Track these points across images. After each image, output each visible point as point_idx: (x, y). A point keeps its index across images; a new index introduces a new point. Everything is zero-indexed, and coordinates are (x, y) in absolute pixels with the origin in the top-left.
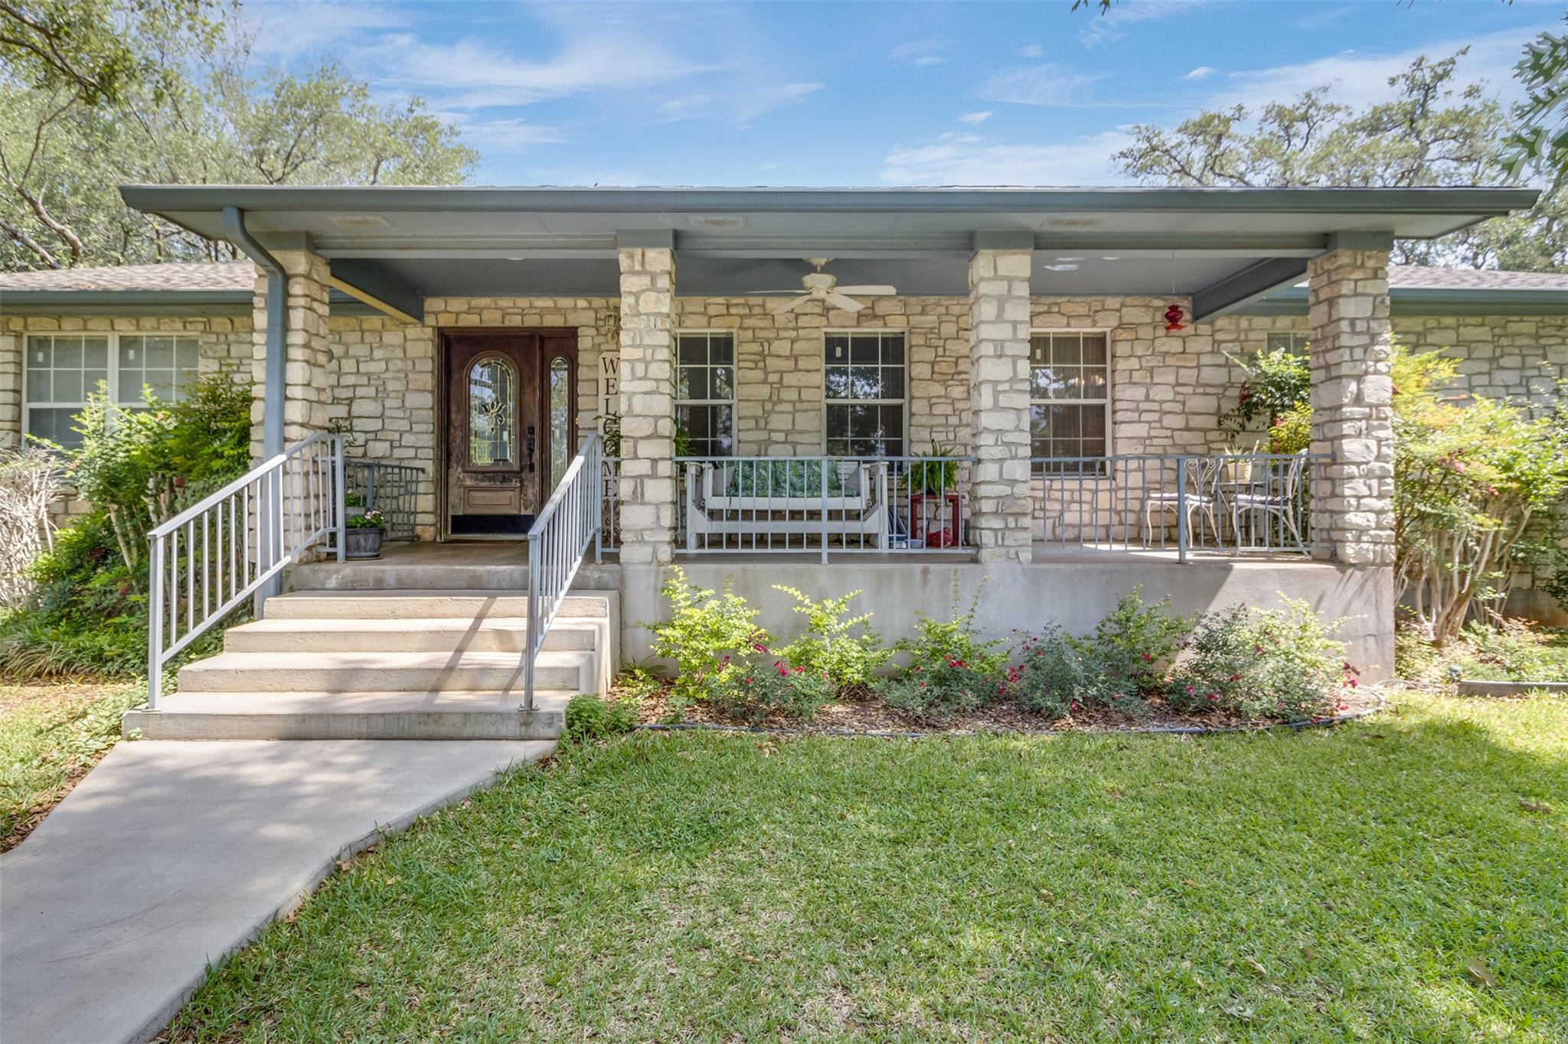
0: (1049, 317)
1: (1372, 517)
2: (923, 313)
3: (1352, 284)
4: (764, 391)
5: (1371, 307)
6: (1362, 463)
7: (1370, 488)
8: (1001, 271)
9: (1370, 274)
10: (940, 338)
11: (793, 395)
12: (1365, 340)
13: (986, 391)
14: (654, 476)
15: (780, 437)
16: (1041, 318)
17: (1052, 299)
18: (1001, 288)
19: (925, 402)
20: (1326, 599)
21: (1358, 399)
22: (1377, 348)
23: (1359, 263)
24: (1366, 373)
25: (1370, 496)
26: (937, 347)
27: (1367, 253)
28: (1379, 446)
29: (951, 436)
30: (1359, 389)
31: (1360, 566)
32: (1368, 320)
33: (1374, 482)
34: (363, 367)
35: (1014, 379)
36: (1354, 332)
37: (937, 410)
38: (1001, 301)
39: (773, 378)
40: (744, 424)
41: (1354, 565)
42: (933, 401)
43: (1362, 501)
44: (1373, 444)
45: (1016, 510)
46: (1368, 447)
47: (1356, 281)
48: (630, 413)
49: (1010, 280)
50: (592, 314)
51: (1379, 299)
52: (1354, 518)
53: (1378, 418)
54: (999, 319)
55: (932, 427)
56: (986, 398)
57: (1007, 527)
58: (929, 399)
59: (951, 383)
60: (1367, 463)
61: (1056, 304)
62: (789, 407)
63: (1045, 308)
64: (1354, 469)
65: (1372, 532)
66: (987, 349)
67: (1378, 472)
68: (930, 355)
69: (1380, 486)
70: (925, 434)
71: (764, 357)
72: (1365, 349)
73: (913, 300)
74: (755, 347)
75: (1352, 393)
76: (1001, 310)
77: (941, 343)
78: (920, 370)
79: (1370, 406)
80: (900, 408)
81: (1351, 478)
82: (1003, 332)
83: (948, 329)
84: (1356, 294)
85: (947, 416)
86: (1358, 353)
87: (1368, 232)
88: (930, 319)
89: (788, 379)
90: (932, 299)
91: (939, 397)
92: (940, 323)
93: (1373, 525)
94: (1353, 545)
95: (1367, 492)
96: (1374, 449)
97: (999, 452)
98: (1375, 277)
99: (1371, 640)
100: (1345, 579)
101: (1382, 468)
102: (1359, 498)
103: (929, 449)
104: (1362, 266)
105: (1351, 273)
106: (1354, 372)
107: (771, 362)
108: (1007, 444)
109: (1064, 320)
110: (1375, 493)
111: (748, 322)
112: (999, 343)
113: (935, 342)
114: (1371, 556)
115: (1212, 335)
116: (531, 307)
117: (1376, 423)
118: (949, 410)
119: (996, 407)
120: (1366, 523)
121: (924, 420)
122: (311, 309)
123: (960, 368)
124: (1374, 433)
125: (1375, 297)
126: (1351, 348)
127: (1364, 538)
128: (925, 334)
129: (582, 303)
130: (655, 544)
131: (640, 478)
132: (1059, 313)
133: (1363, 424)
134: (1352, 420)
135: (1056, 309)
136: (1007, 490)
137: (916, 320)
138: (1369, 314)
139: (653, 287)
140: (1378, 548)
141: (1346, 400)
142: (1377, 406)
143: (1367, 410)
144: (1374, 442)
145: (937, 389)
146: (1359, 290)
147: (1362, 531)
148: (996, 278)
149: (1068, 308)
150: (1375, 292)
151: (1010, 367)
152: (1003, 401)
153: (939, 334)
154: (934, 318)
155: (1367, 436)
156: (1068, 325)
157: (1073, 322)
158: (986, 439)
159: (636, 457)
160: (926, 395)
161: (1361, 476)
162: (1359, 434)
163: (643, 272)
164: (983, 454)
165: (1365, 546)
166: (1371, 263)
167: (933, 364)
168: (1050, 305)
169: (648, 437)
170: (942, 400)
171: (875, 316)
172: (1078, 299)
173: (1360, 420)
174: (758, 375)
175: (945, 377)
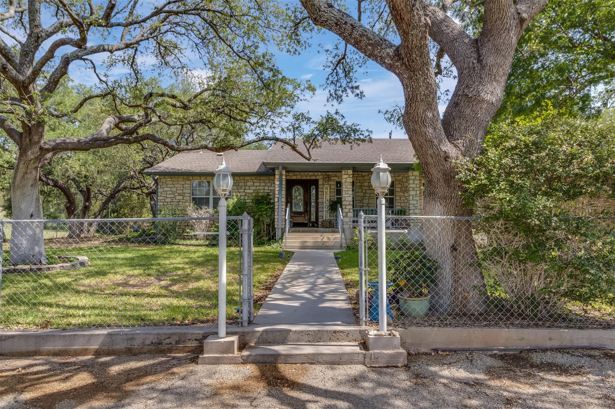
2: (398, 176)
4: (362, 194)
8: (414, 174)
11: (368, 195)
13: (411, 197)
14: (349, 212)
15: (366, 205)
18: (413, 178)
19: (399, 197)
29: (405, 205)
34: (270, 188)
35: (416, 194)
37: (402, 199)
38: (414, 180)
39: (364, 191)
40: (357, 202)
48: (345, 200)
49: (415, 176)
50: (322, 176)
54: (413, 183)
56: (411, 198)
62: (367, 198)
66: (411, 189)
68: (400, 186)
70: (399, 204)
71: (361, 186)
73: (396, 173)
74: (360, 184)
76: (414, 181)
77: (403, 183)
78: (398, 189)
80: (393, 198)
82: (414, 186)
83: (404, 180)
88: (400, 178)
89: (367, 191)
90: (401, 173)
92: (403, 178)
97: (413, 208)
103: (400, 207)
107: (364, 188)
108: (415, 206)
111: (358, 178)
112: (413, 188)
113: (401, 183)
116: (308, 174)
118: (405, 199)
119: (413, 200)
121: (398, 201)
128: (399, 181)
129: (320, 174)
130: (350, 225)
131: (347, 212)
137: (397, 178)
139: (349, 177)
145: (401, 194)
148: (413, 176)
151: (415, 192)
152: (414, 199)
158: (411, 206)
159: (346, 208)
163: (347, 174)
164: (410, 208)
167: (401, 188)
169: (348, 205)
174: (361, 190)
175: (403, 192)
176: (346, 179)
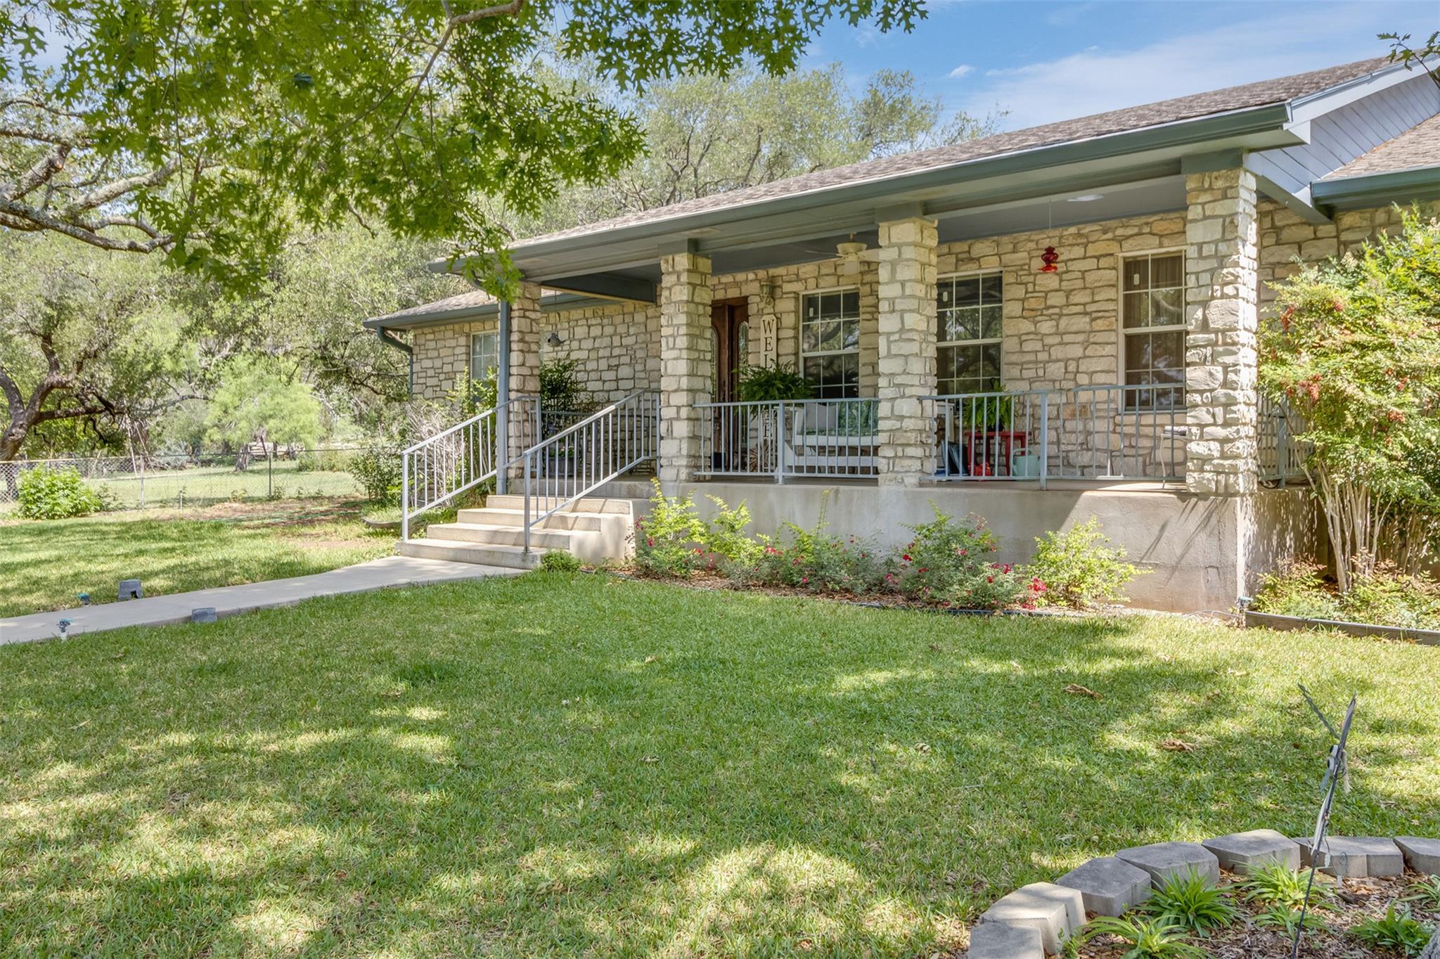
0: (1139, 240)
1: (1215, 446)
2: (1014, 251)
3: (1200, 207)
5: (1220, 229)
6: (1205, 391)
7: (1214, 416)
8: (894, 240)
9: (1218, 194)
10: (1030, 274)
12: (1214, 263)
14: (678, 419)
16: (1130, 241)
17: (1143, 220)
18: (893, 253)
19: (1016, 340)
20: (1168, 528)
21: (1205, 326)
22: (1225, 271)
23: (1206, 185)
24: (1213, 298)
25: (1215, 424)
26: (1026, 284)
27: (1215, 174)
28: (1226, 372)
29: (1041, 373)
30: (1204, 315)
31: (1202, 496)
32: (1216, 242)
33: (1219, 411)
36: (1201, 257)
37: (1028, 347)
38: (894, 264)
40: (865, 370)
41: (1195, 495)
42: (1024, 338)
43: (1206, 430)
44: (1218, 372)
45: (904, 442)
46: (1211, 374)
47: (1203, 204)
50: (757, 284)
51: (1228, 220)
52: (1195, 447)
53: (1225, 344)
54: (893, 279)
55: (1022, 364)
57: (896, 456)
58: (1019, 336)
59: (1039, 318)
60: (1212, 391)
61: (1147, 224)
63: (1136, 230)
64: (1197, 398)
65: (1216, 462)
66: (884, 306)
67: (1223, 400)
68: (1019, 292)
69: (1225, 413)
72: (1212, 272)
73: (1005, 239)
74: (872, 300)
75: (1197, 320)
76: (893, 272)
77: (1031, 279)
78: (1010, 308)
79: (1216, 332)
80: (998, 346)
81: (1196, 406)
82: (895, 290)
84: (1205, 218)
85: (1036, 352)
86: (1205, 278)
87: (1215, 153)
88: (1021, 256)
90: (1023, 236)
91: (1028, 334)
92: (1030, 259)
93: (1217, 454)
94: (1196, 475)
95: (1211, 421)
96: (1220, 376)
97: (891, 393)
98: (1225, 197)
99: (1212, 571)
100: (1187, 511)
101: (1227, 395)
102: (1202, 426)
104: (1211, 188)
105: (1197, 197)
106: (1199, 298)
108: (898, 385)
109: (1156, 240)
110: (1220, 421)
112: (892, 301)
113: (1025, 279)
114: (1213, 486)
115: (1337, 237)
116: (720, 283)
117: (1221, 349)
118: (1039, 346)
119: (890, 355)
120: (1207, 452)
121: (1014, 358)
122: (524, 317)
123: (1049, 303)
124: (1220, 360)
125: (1224, 217)
126: (1197, 274)
127: (1207, 467)
128: (1016, 272)
129: (751, 276)
130: (679, 467)
131: (671, 420)
132: (1151, 233)
133: (1209, 351)
134: (1196, 347)
135: (1147, 230)
136: (898, 425)
137: (1006, 258)
138: (1218, 236)
139: (678, 283)
140: (1222, 478)
141: (1190, 328)
142: (1223, 332)
143: (1213, 336)
144: (1220, 369)
145: (1026, 326)
146: (1208, 213)
147: (1204, 460)
148: (890, 245)
149: (1160, 227)
150: (1224, 213)
151: (898, 319)
152: (894, 349)
153: (1029, 269)
154: (1025, 254)
155: (1213, 362)
156: (1161, 246)
157: (1166, 241)
158: (882, 382)
159: (669, 406)
160: (1016, 332)
161: (1204, 404)
162: (1204, 363)
165: (1208, 475)
166: (1220, 184)
167: (1023, 300)
168: (1140, 226)
169: (676, 391)
170: (1032, 336)
171: (971, 259)
172: (1172, 215)
173: (1205, 347)
174: (874, 325)
175: (1033, 313)
176: (670, 289)
